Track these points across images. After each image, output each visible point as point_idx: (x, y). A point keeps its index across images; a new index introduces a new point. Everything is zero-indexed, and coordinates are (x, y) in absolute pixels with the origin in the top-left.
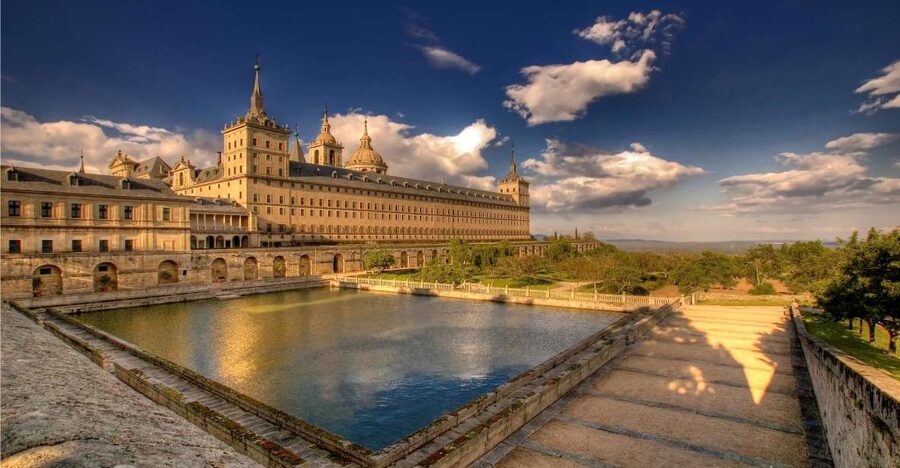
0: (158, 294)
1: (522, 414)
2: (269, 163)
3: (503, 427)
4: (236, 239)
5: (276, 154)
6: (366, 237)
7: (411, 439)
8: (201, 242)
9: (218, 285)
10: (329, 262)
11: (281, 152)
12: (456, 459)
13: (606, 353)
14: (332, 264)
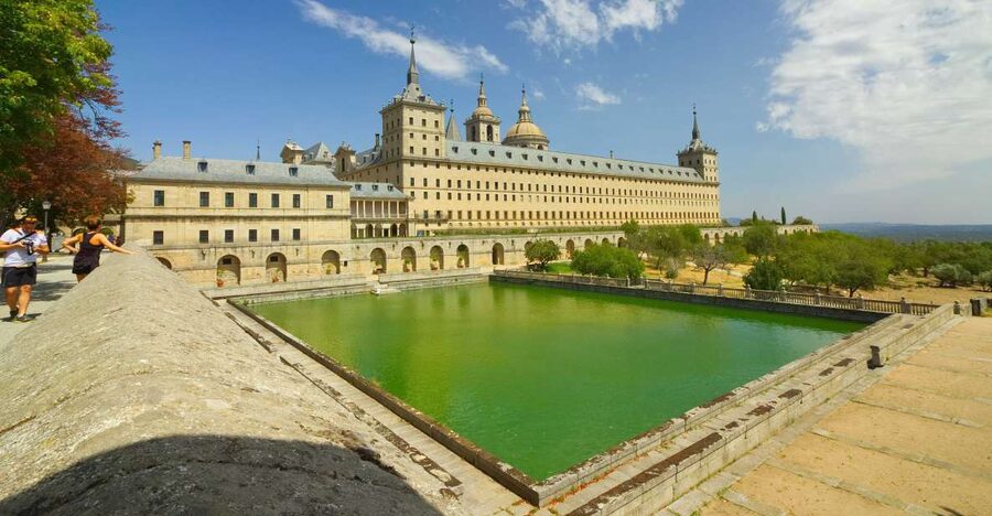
0: (321, 286)
1: (721, 451)
2: (425, 143)
3: (695, 467)
4: (394, 229)
5: (431, 133)
6: (527, 223)
7: (580, 469)
8: (361, 230)
9: (376, 277)
10: (488, 252)
11: (436, 130)
12: (636, 504)
13: (838, 378)
14: (491, 255)
